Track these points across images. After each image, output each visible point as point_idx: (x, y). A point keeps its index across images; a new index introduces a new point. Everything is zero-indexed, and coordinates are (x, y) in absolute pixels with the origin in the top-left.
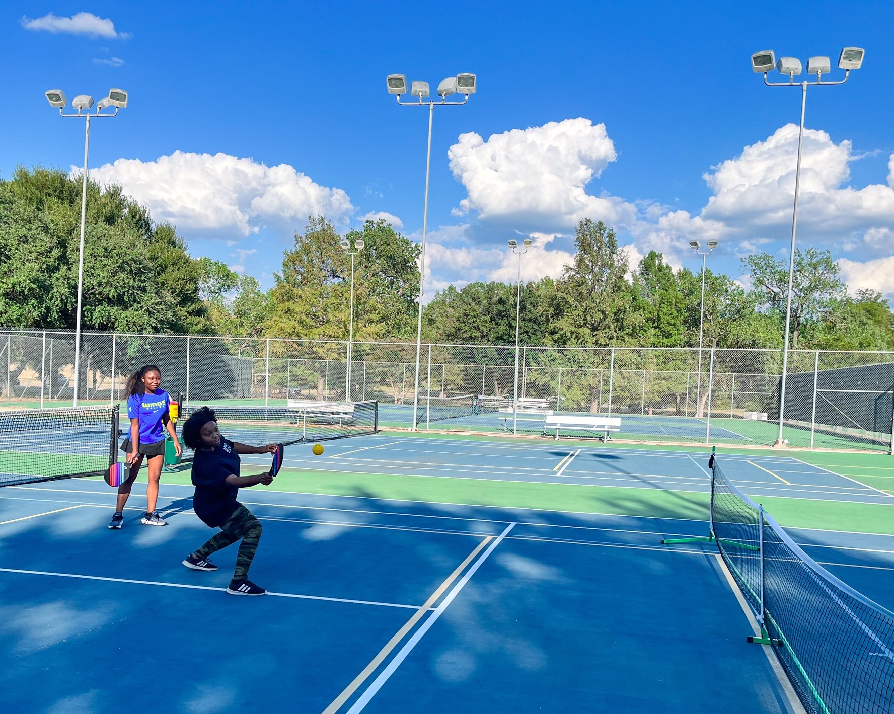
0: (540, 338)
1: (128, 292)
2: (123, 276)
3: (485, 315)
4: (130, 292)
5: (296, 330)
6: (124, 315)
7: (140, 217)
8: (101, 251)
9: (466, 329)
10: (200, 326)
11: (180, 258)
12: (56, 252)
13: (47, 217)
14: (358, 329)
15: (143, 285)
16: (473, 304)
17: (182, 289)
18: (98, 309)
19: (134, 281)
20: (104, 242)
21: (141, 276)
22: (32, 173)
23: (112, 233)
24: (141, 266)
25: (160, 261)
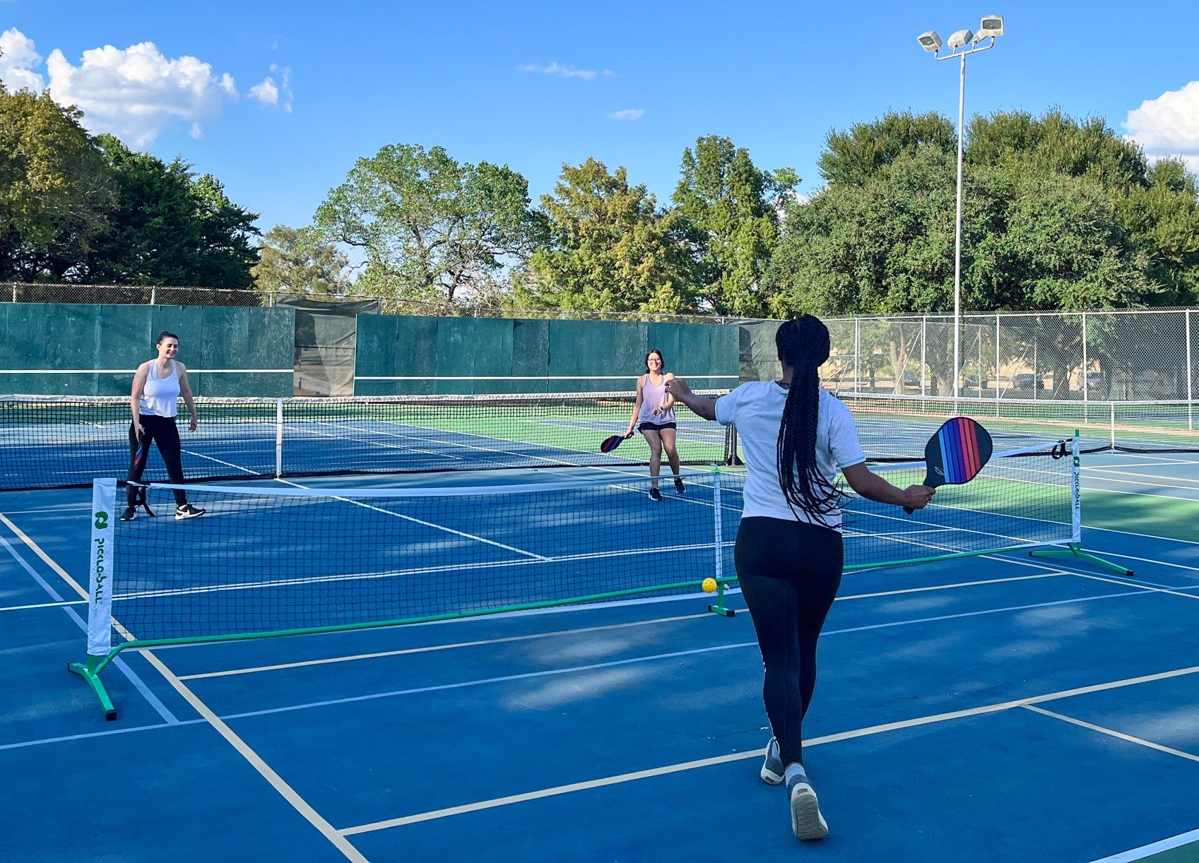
1: (1077, 257)
2: (1069, 238)
6: (1071, 289)
15: (1097, 247)
18: (1040, 282)
19: (1082, 243)
21: (1094, 236)
24: (1091, 223)
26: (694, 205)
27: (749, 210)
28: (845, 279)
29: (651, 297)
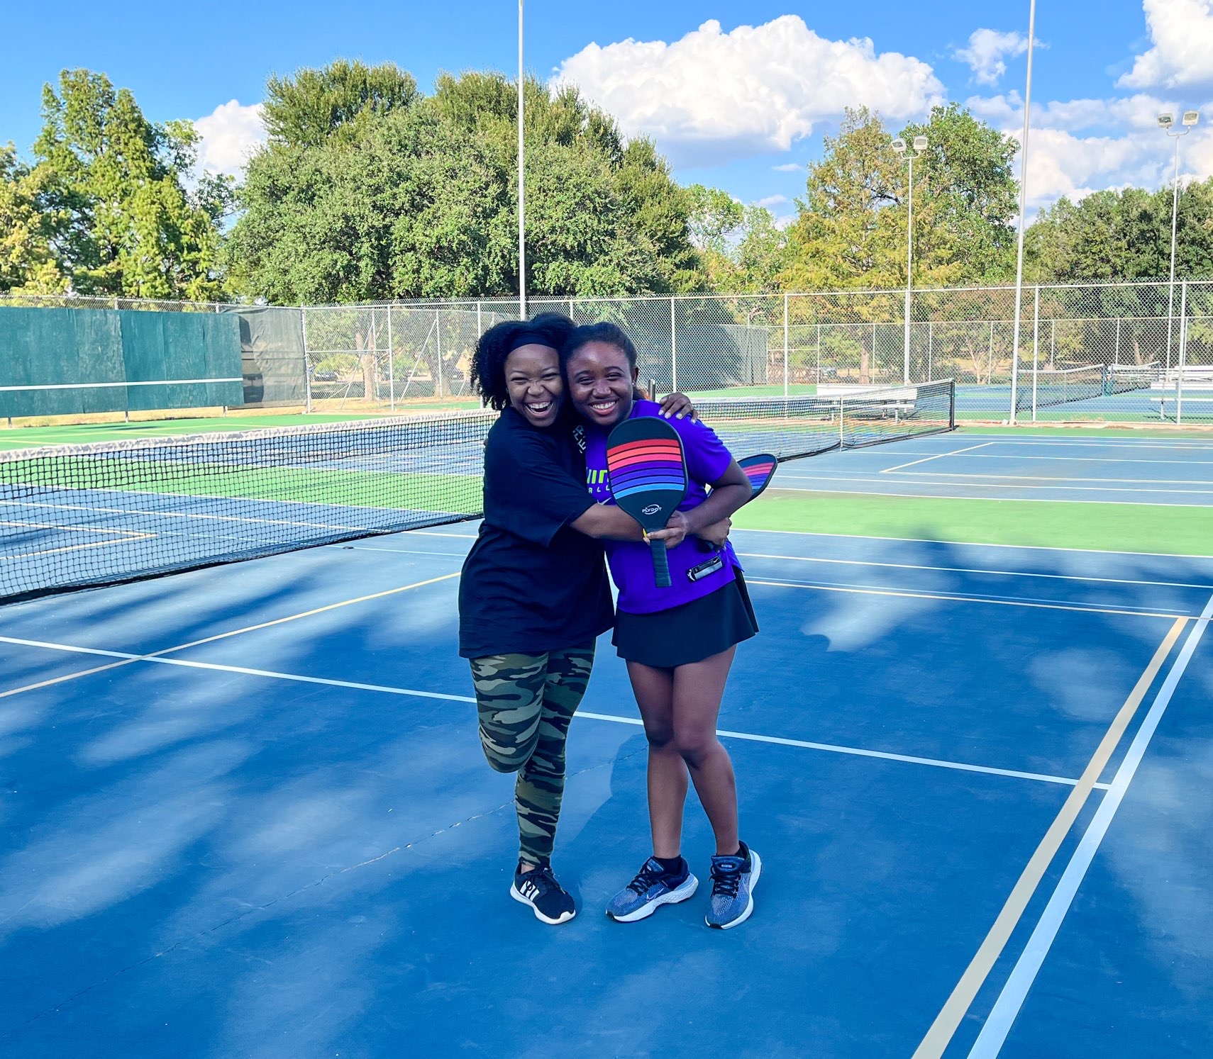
0: (1209, 270)
1: (591, 239)
2: (584, 216)
3: (1119, 239)
4: (595, 239)
5: (829, 281)
6: (587, 273)
7: (606, 130)
8: (552, 183)
9: (1088, 263)
10: (691, 284)
11: (661, 187)
12: (494, 189)
13: (480, 139)
14: (919, 275)
15: (610, 227)
16: (1099, 222)
17: (665, 231)
18: (553, 265)
19: (599, 222)
20: (556, 170)
21: (607, 216)
22: (458, 81)
23: (567, 156)
24: (607, 200)
25: (633, 193)
26: (68, 160)
27: (144, 170)
28: (343, 258)
29: (27, 280)
